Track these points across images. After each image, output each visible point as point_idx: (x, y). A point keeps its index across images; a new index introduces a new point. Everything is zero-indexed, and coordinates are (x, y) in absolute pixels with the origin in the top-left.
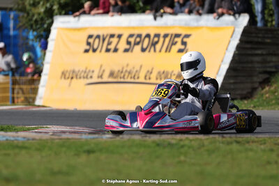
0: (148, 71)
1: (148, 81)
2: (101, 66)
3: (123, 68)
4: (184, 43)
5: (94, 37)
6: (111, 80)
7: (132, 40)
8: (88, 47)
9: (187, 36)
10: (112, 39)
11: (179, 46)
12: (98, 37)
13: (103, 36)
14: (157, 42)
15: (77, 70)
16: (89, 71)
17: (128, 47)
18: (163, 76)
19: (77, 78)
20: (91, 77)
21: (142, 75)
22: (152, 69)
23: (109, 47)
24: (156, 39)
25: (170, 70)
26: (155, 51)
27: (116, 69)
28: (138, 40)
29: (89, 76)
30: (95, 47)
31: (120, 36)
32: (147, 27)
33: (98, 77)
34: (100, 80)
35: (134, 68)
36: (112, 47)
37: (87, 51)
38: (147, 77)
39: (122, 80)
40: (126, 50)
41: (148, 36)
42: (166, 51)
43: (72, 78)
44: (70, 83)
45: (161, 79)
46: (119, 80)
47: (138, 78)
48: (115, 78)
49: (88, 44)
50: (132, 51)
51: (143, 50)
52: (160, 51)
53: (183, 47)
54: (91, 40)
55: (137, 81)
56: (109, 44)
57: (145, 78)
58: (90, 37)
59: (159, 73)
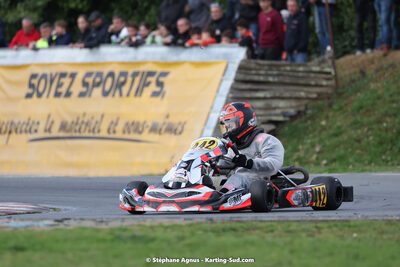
0: (112, 123)
1: (112, 135)
2: (49, 116)
3: (78, 119)
4: (160, 84)
5: (38, 78)
6: (62, 134)
7: (90, 80)
8: (30, 91)
9: (164, 74)
10: (63, 80)
11: (153, 87)
12: (44, 76)
13: (51, 75)
14: (124, 83)
15: (16, 121)
16: (33, 123)
17: (84, 89)
18: (132, 128)
19: (16, 132)
20: (36, 131)
21: (104, 127)
22: (118, 119)
23: (60, 90)
24: (122, 79)
25: (141, 120)
26: (121, 95)
27: (69, 120)
28: (98, 80)
29: (33, 130)
30: (41, 89)
31: (73, 76)
32: (110, 63)
33: (46, 131)
34: (48, 135)
35: (92, 118)
36: (63, 90)
37: (29, 96)
38: (111, 131)
39: (77, 134)
40: (82, 95)
41: (111, 74)
42: (136, 95)
43: (10, 132)
44: (8, 139)
45: (129, 132)
46: (74, 134)
47: (99, 131)
48: (68, 131)
49: (31, 86)
50: (90, 95)
51: (105, 94)
52: (128, 95)
53: (158, 89)
54: (35, 82)
55: (97, 135)
56: (60, 85)
57: (109, 131)
58: (34, 76)
59: (127, 124)
